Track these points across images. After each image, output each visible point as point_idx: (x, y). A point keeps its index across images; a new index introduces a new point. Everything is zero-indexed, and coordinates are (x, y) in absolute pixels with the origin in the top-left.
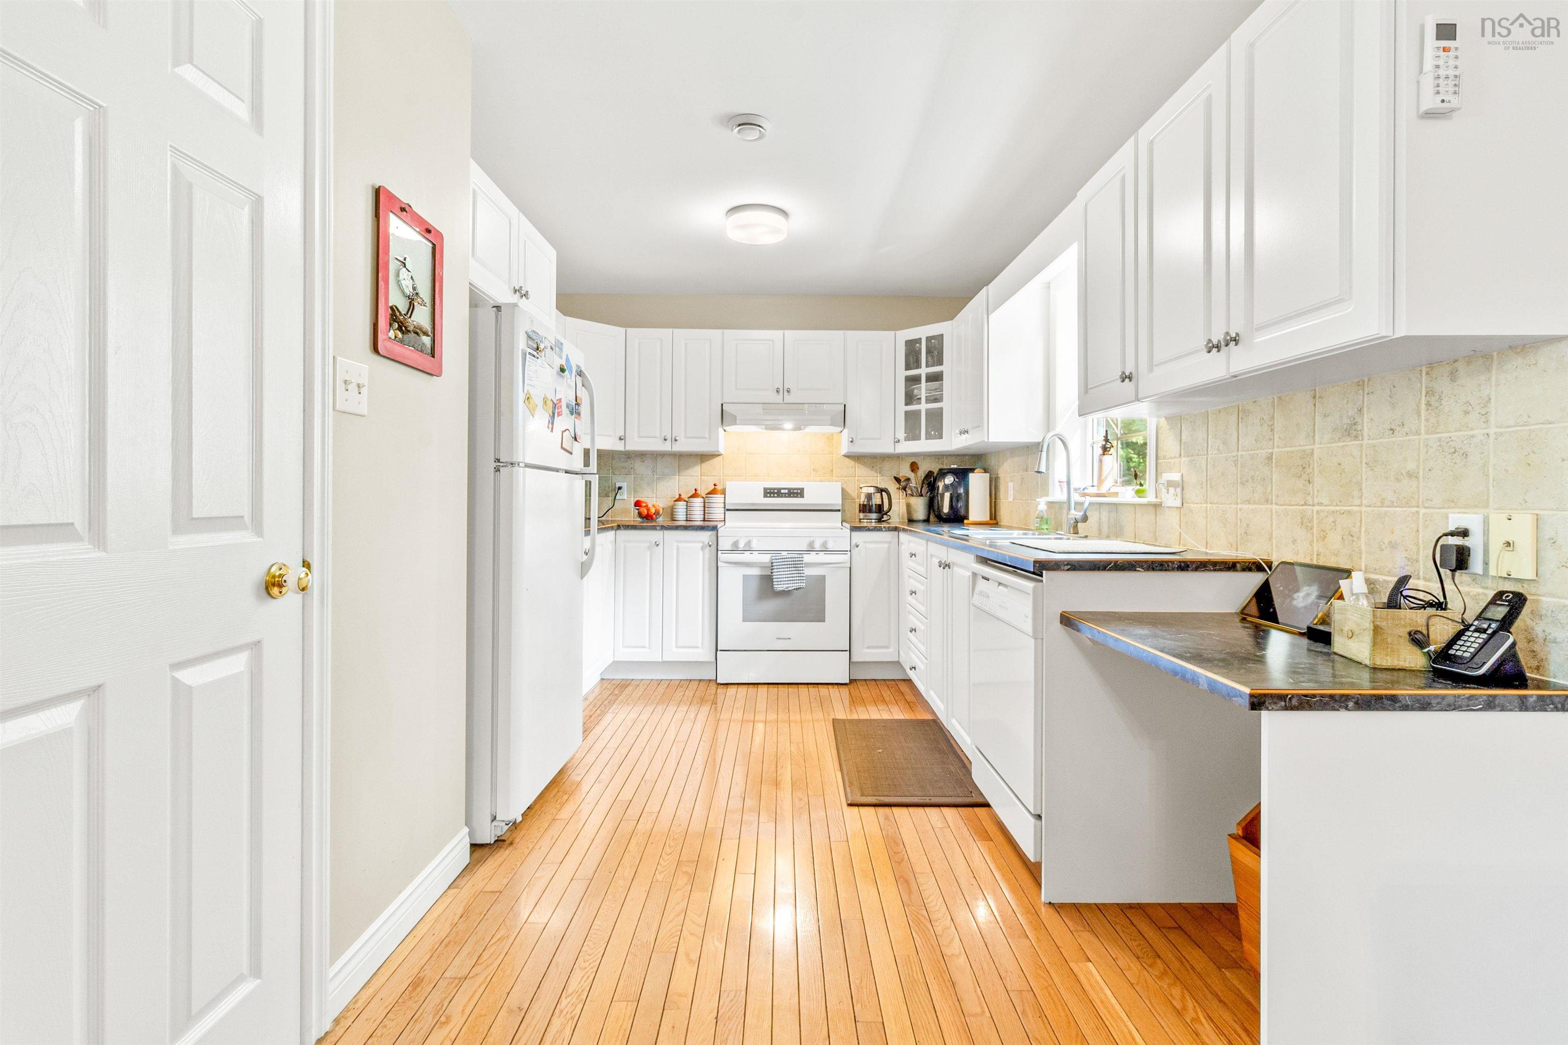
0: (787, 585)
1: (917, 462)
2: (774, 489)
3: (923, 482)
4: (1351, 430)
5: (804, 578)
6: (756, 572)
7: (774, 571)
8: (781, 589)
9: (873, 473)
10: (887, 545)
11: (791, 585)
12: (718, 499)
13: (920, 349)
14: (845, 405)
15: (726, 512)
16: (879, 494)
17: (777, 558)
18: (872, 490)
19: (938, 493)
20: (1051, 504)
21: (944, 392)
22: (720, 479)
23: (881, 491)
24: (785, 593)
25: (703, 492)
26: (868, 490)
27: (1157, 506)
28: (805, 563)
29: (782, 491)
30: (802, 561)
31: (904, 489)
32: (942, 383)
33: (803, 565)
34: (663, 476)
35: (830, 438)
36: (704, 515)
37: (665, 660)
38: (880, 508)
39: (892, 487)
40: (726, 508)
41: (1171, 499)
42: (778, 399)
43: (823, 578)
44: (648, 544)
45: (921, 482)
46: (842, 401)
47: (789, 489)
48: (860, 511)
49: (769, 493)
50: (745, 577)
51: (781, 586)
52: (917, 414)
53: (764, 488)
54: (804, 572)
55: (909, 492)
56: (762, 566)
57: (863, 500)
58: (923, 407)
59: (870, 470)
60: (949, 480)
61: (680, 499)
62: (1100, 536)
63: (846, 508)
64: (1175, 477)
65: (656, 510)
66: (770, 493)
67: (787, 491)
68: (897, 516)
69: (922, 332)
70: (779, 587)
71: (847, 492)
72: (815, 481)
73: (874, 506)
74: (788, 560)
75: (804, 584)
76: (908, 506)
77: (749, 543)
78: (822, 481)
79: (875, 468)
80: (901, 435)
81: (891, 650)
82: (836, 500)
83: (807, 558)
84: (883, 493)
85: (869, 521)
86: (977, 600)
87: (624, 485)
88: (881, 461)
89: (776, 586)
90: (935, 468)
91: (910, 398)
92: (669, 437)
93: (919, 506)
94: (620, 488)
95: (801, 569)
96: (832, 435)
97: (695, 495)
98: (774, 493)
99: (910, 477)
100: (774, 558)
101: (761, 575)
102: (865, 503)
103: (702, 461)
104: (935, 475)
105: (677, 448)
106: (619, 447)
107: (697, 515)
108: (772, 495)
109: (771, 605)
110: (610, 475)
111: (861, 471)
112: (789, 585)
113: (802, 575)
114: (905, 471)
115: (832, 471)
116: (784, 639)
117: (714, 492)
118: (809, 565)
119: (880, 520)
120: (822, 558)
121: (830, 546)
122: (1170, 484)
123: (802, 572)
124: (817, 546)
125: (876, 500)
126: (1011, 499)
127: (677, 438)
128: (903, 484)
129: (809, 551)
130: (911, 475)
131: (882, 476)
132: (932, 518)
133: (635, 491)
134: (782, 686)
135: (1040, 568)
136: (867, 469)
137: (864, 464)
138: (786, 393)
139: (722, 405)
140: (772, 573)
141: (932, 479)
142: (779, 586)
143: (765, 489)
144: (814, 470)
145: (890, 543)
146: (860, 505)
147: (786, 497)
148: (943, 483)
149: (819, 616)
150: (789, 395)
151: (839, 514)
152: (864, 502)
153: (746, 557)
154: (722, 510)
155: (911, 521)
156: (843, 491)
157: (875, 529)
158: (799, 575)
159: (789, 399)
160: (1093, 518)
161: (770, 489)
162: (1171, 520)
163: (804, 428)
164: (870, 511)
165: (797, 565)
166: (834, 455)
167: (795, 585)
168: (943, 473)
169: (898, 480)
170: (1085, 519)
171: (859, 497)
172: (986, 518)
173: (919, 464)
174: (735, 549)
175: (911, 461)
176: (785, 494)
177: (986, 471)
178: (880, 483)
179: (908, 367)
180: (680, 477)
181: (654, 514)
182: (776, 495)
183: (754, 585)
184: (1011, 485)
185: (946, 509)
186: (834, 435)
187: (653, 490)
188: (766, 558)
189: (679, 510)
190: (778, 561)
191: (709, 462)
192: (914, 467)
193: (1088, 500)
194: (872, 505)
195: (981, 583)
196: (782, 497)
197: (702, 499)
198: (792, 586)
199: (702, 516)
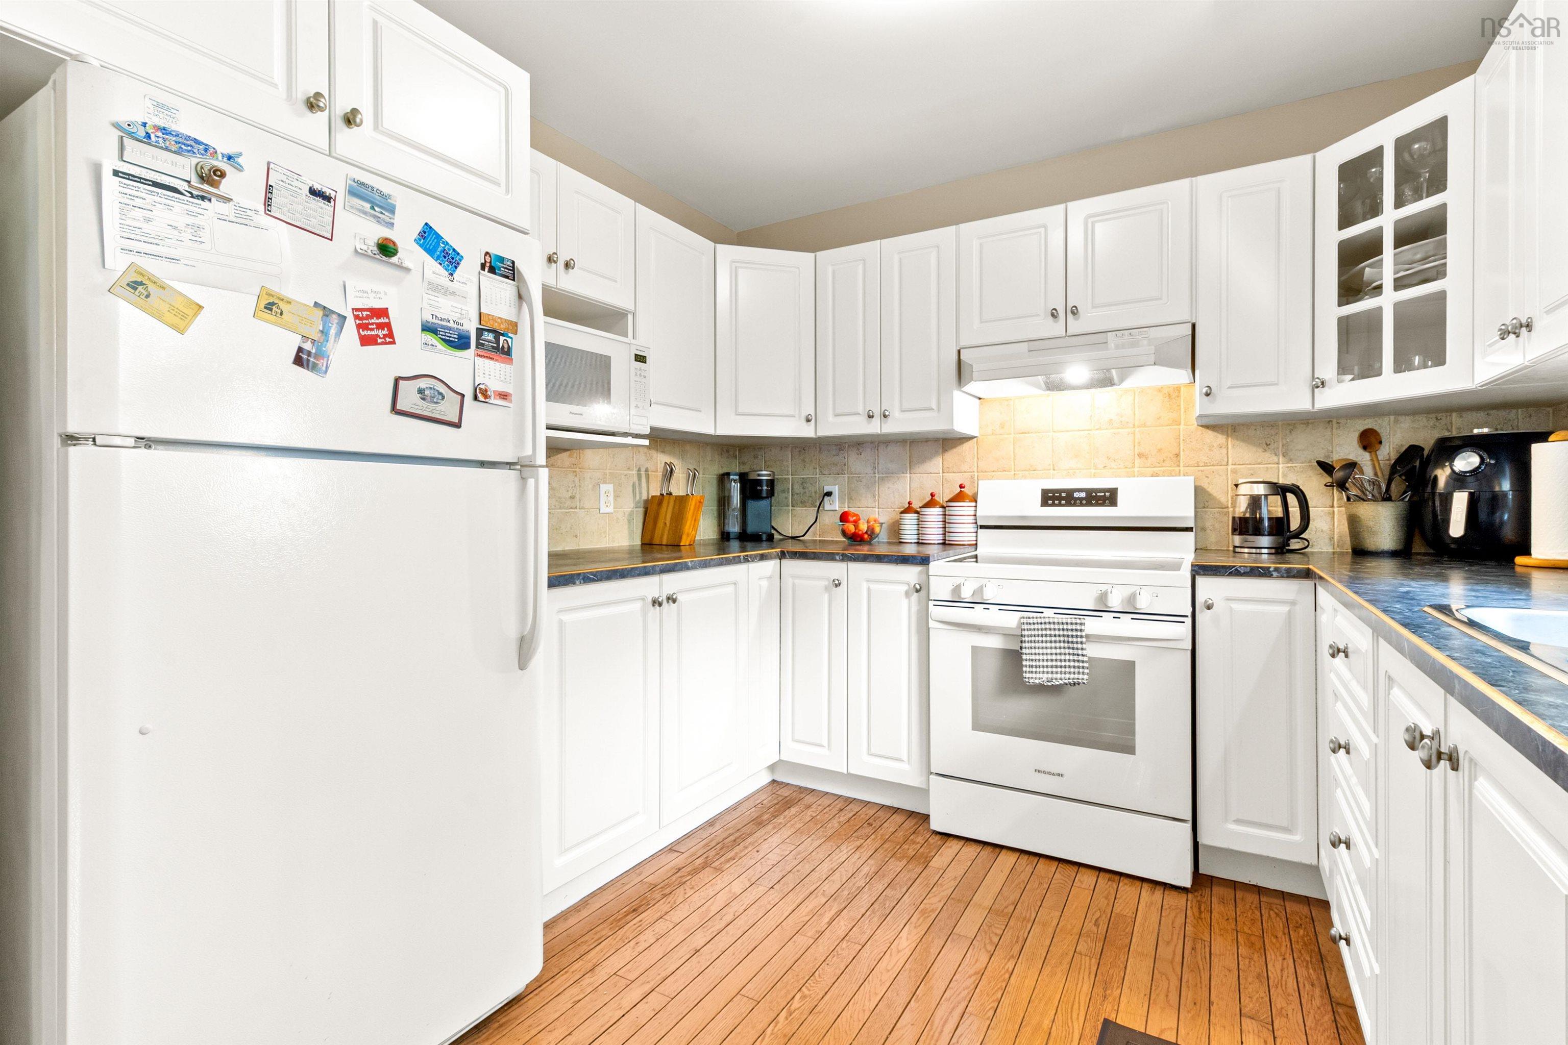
0: (1050, 676)
1: (1376, 428)
2: (1060, 491)
3: (1393, 469)
5: (1086, 665)
6: (995, 642)
7: (1024, 645)
8: (1037, 681)
9: (1268, 456)
10: (1285, 609)
11: (1059, 676)
12: (963, 510)
13: (1380, 180)
14: (1194, 326)
15: (980, 531)
16: (1278, 499)
17: (1031, 621)
18: (1260, 490)
19: (1433, 493)
21: (1449, 261)
22: (972, 477)
23: (1281, 490)
24: (1040, 689)
25: (941, 498)
26: (1252, 489)
28: (1087, 636)
29: (1076, 495)
30: (1081, 630)
31: (1342, 485)
32: (1445, 239)
33: (1084, 640)
34: (888, 475)
35: (1173, 394)
36: (945, 534)
37: (852, 772)
38: (1279, 526)
39: (1313, 483)
40: (979, 524)
42: (1057, 328)
43: (1129, 668)
44: (827, 583)
45: (1387, 473)
46: (1186, 317)
47: (1089, 492)
48: (1234, 530)
49: (1050, 498)
50: (976, 651)
51: (1038, 676)
52: (1374, 319)
53: (1043, 490)
54: (1084, 652)
55: (1354, 491)
56: (1007, 634)
57: (1242, 508)
58: (1389, 300)
59: (1260, 450)
60: (1467, 462)
61: (908, 510)
63: (1208, 524)
65: (868, 527)
66: (1053, 498)
67: (1083, 495)
68: (1327, 541)
69: (1384, 132)
70: (1033, 677)
71: (1210, 495)
72: (1142, 475)
73: (1266, 523)
74: (1052, 626)
75: (1086, 677)
76: (1354, 522)
77: (980, 590)
78: (1157, 475)
79: (1272, 446)
80: (1328, 368)
81: (1297, 838)
82: (1183, 509)
83: (1092, 626)
84: (1288, 494)
85: (1254, 551)
87: (835, 489)
88: (1288, 432)
89: (1028, 675)
90: (1426, 438)
92: (877, 412)
93: (1383, 522)
94: (829, 494)
95: (1080, 646)
96: (1178, 389)
97: (931, 503)
98: (1060, 498)
99: (1357, 459)
100: (1025, 621)
101: (1003, 649)
102: (1248, 515)
103: (945, 450)
104: (1426, 453)
105: (890, 428)
106: (807, 432)
107: (934, 534)
108: (1057, 502)
110: (818, 476)
111: (1239, 453)
112: (1055, 676)
113: (1081, 658)
114: (1345, 448)
115: (1177, 455)
116: (1049, 773)
117: (959, 497)
118: (1098, 638)
119: (1280, 550)
120: (1127, 626)
121: (1143, 604)
123: (1080, 652)
124: (1115, 602)
125: (1273, 508)
127: (887, 413)
128: (1338, 475)
129: (1100, 610)
130: (1363, 458)
131: (1291, 460)
132: (1418, 547)
133: (850, 498)
134: (1047, 862)
136: (1254, 449)
137: (1247, 440)
138: (1070, 315)
139: (959, 352)
140: (1021, 648)
141: (1417, 463)
142: (1034, 675)
143: (1045, 493)
144: (1140, 455)
145: (1293, 603)
146: (1234, 518)
147: (1081, 505)
148: (1448, 471)
149: (1123, 741)
150: (1077, 319)
151: (1191, 535)
152: (1245, 513)
153: (977, 615)
154: (971, 528)
155: (1359, 554)
156: (1199, 492)
157: (1263, 573)
158: (1076, 658)
159: (1075, 326)
161: (1054, 491)
163: (1122, 380)
164: (1258, 532)
165: (1071, 637)
166: (1182, 427)
167: (1067, 676)
169: (1326, 467)
171: (1234, 505)
173: (1384, 433)
174: (955, 601)
175: (1362, 429)
176: (1081, 499)
178: (1285, 476)
179: (1345, 221)
180: (913, 475)
181: (866, 533)
182: (1063, 502)
183: (992, 668)
185: (1457, 528)
186: (1182, 389)
187: (875, 497)
188: (1011, 620)
189: (907, 527)
190: (1032, 627)
191: (955, 450)
192: (1369, 440)
194: (1261, 519)
196: (1075, 505)
197: (941, 509)
198: (1059, 678)
199: (941, 537)
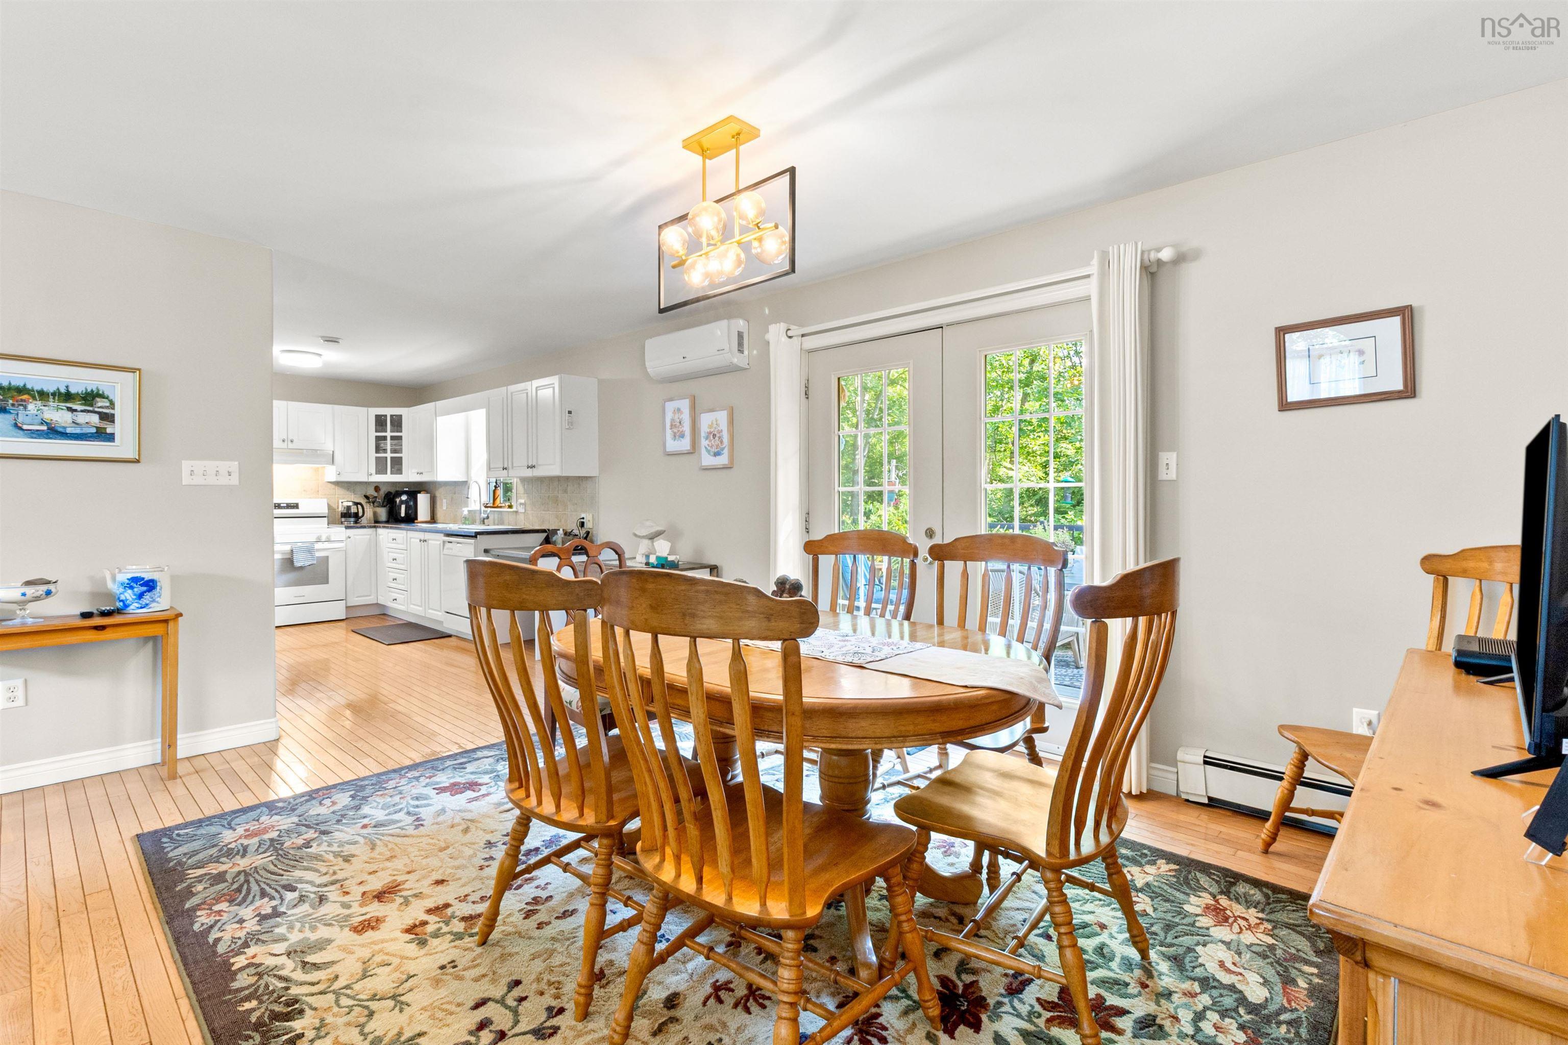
0: (302, 563)
1: (381, 487)
3: (385, 499)
4: (565, 491)
5: (315, 558)
6: (281, 556)
7: (294, 555)
8: (299, 566)
9: (351, 493)
10: (364, 536)
11: (305, 563)
13: (386, 421)
14: (333, 451)
16: (355, 506)
17: (296, 547)
18: (350, 504)
19: (396, 505)
20: (469, 511)
21: (404, 448)
23: (356, 504)
24: (301, 568)
26: (346, 504)
27: (516, 512)
28: (315, 549)
29: (282, 505)
31: (372, 503)
32: (402, 442)
33: (314, 551)
35: (321, 472)
38: (356, 515)
39: (363, 501)
41: (521, 510)
42: (284, 445)
43: (327, 558)
45: (383, 499)
46: (331, 449)
47: (289, 505)
48: (342, 517)
51: (299, 564)
52: (384, 459)
54: (314, 554)
55: (375, 504)
56: (285, 553)
57: (343, 510)
58: (389, 455)
60: (404, 497)
62: (494, 524)
63: (332, 515)
64: (522, 501)
67: (285, 505)
68: (367, 519)
69: (388, 412)
70: (297, 564)
72: (306, 499)
73: (352, 513)
74: (303, 548)
75: (315, 562)
76: (375, 513)
78: (312, 499)
79: (354, 490)
80: (373, 469)
81: (372, 598)
82: (325, 510)
83: (317, 546)
84: (358, 505)
85: (349, 522)
86: (446, 551)
88: (357, 486)
89: (295, 564)
90: (393, 490)
91: (378, 449)
93: (383, 513)
96: (323, 470)
99: (375, 496)
100: (294, 547)
101: (285, 558)
102: (346, 511)
104: (393, 495)
109: (292, 576)
111: (340, 491)
113: (313, 556)
114: (371, 492)
115: (319, 492)
116: (300, 596)
118: (318, 550)
119: (356, 522)
120: (327, 545)
121: (333, 538)
122: (521, 504)
124: (323, 538)
125: (354, 510)
126: (445, 508)
128: (371, 500)
129: (317, 542)
130: (376, 494)
131: (356, 495)
132: (393, 520)
135: (476, 535)
138: (289, 442)
140: (292, 556)
141: (391, 497)
144: (305, 492)
145: (370, 535)
146: (342, 513)
147: (287, 509)
148: (400, 500)
149: (325, 580)
150: (292, 443)
151: (329, 519)
155: (376, 522)
156: (330, 505)
157: (356, 527)
159: (292, 446)
160: (491, 517)
162: (521, 517)
164: (350, 517)
165: (310, 551)
166: (323, 483)
167: (309, 562)
168: (399, 494)
169: (367, 497)
170: (488, 518)
171: (341, 508)
172: (429, 519)
173: (383, 489)
175: (376, 486)
176: (285, 507)
177: (427, 493)
178: (355, 499)
179: (377, 431)
183: (280, 565)
184: (444, 501)
185: (403, 514)
188: (289, 548)
190: (296, 549)
192: (377, 489)
193: (489, 510)
195: (448, 545)
198: (307, 563)
